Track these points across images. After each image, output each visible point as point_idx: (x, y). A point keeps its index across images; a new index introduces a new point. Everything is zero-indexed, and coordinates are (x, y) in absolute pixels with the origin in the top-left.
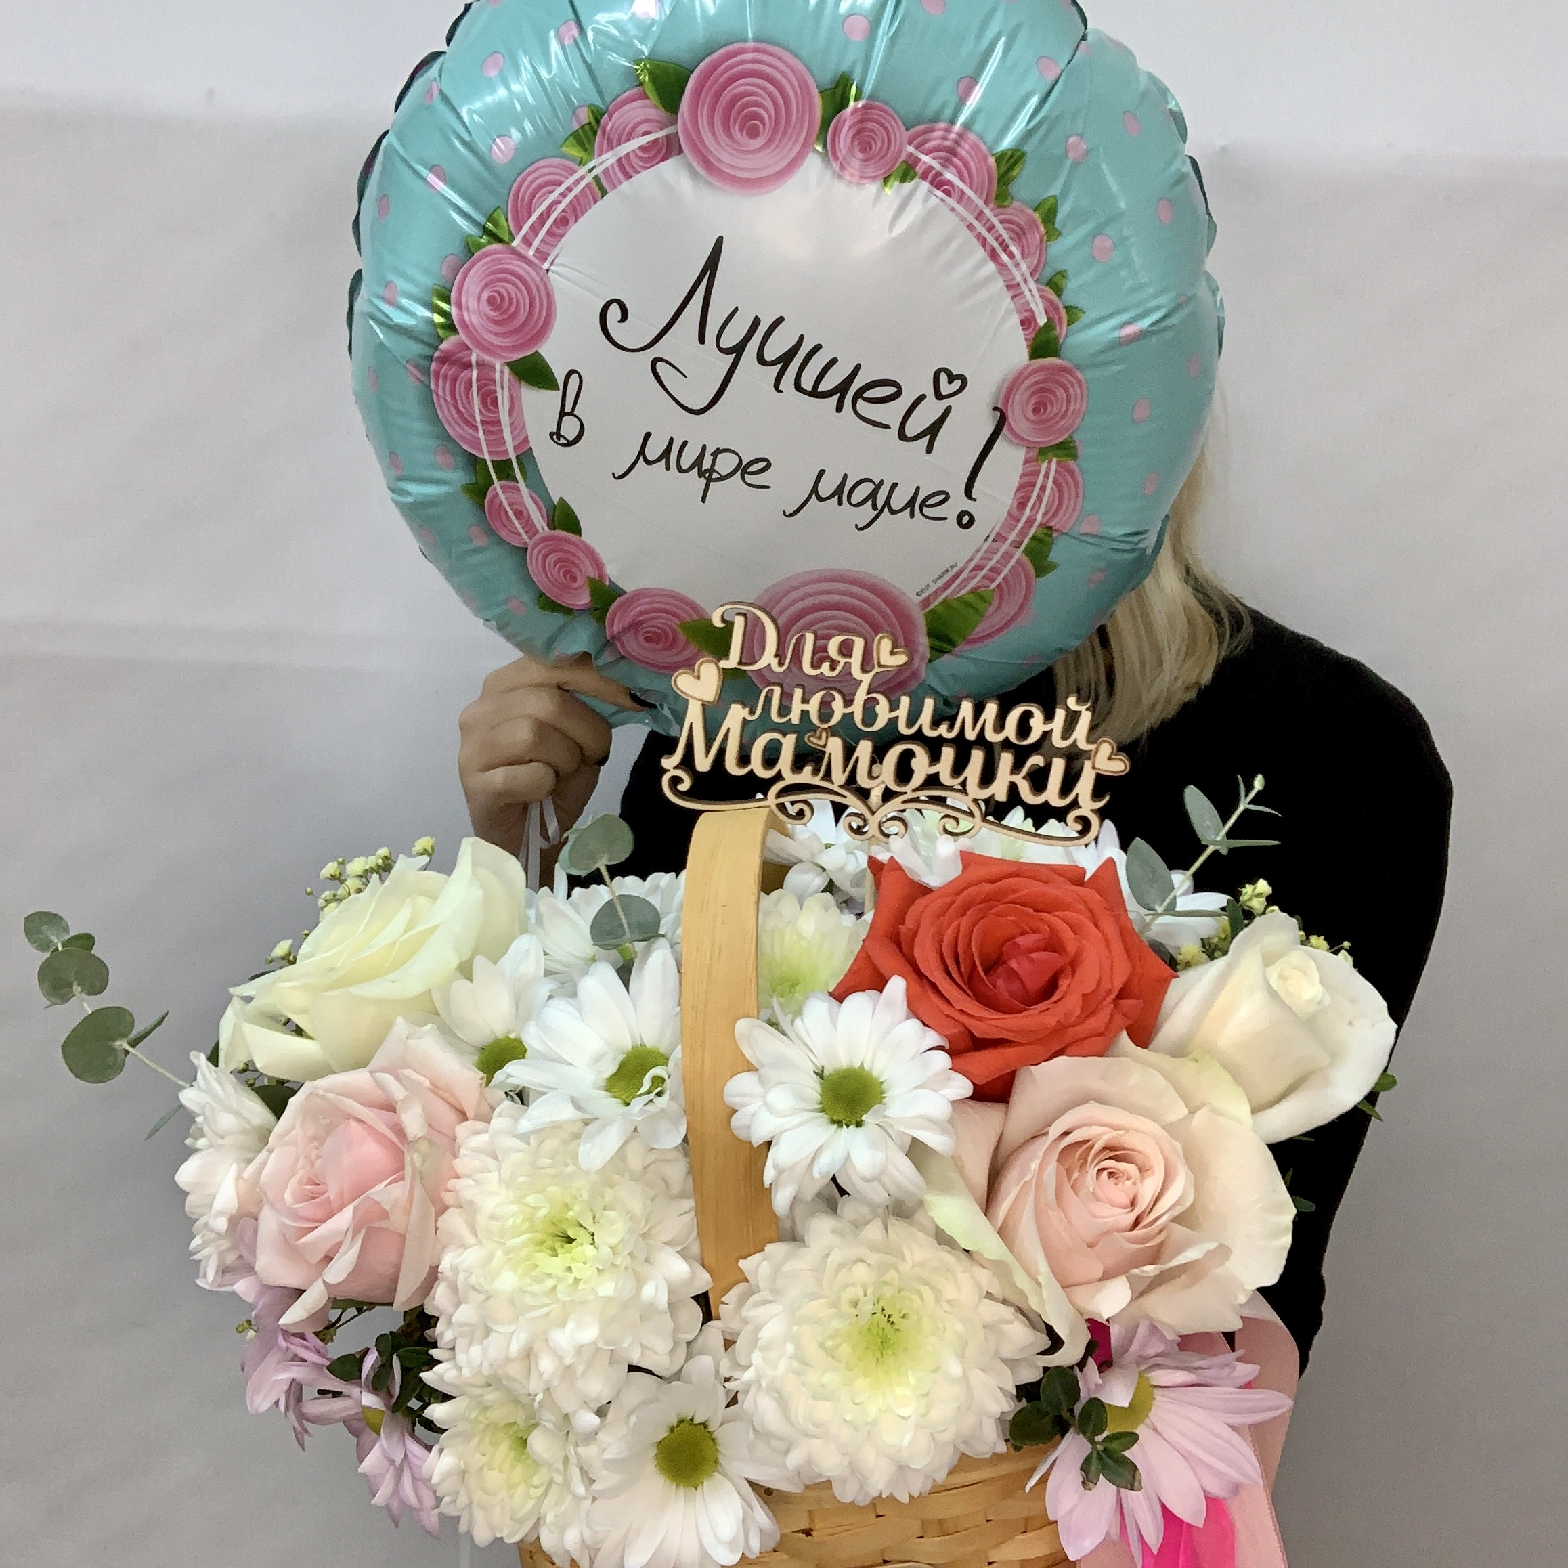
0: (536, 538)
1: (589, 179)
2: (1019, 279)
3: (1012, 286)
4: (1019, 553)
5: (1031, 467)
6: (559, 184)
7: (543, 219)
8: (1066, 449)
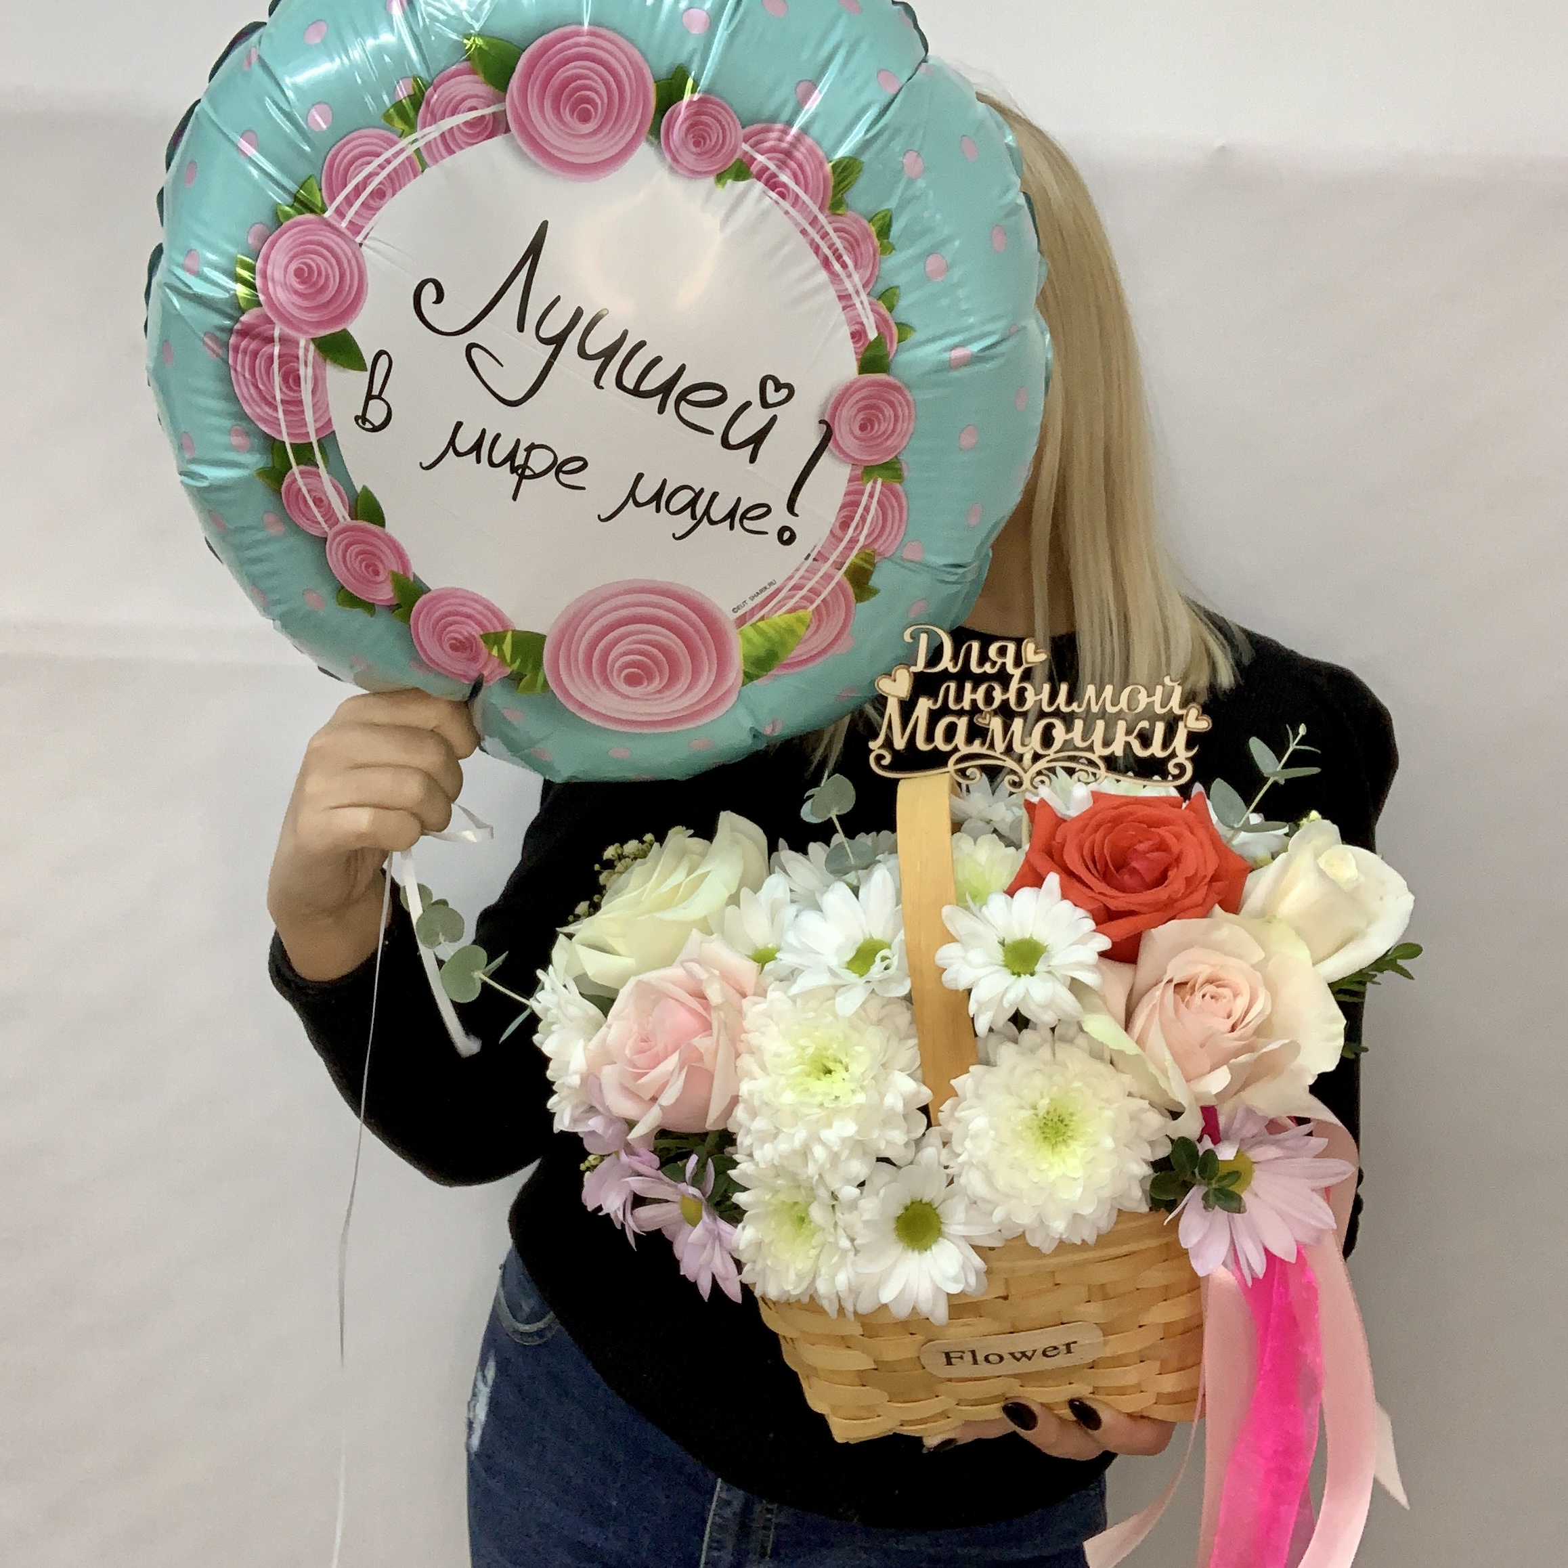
0: (336, 529)
1: (410, 151)
2: (851, 290)
3: (844, 297)
4: (839, 575)
5: (855, 486)
6: (378, 155)
7: (358, 191)
8: (892, 469)
